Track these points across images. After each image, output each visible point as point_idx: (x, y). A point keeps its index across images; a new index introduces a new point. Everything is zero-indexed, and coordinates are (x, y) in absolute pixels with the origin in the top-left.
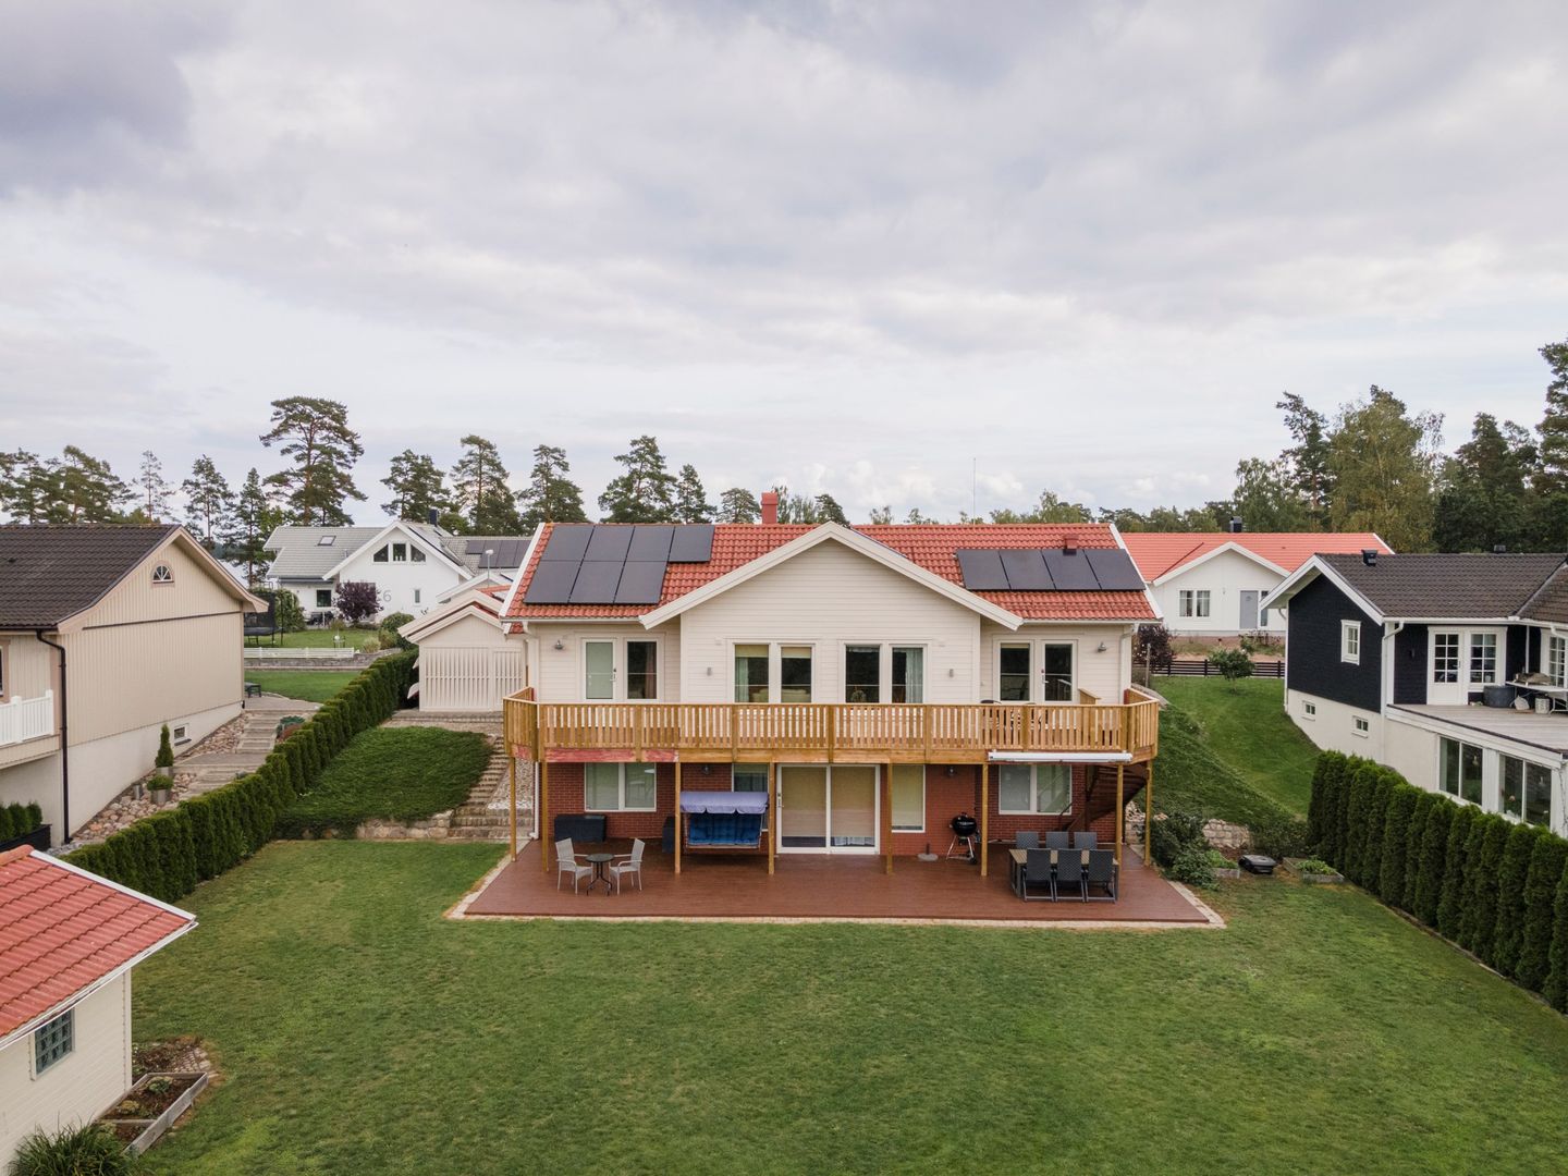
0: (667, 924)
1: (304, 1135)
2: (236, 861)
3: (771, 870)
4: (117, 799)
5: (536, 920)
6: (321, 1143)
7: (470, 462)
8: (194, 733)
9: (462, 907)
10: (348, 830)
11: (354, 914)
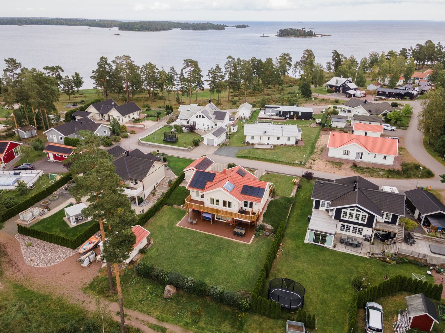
2: (160, 209)
3: (215, 223)
4: (150, 194)
5: (184, 228)
9: (178, 224)
10: (172, 206)
11: (168, 223)
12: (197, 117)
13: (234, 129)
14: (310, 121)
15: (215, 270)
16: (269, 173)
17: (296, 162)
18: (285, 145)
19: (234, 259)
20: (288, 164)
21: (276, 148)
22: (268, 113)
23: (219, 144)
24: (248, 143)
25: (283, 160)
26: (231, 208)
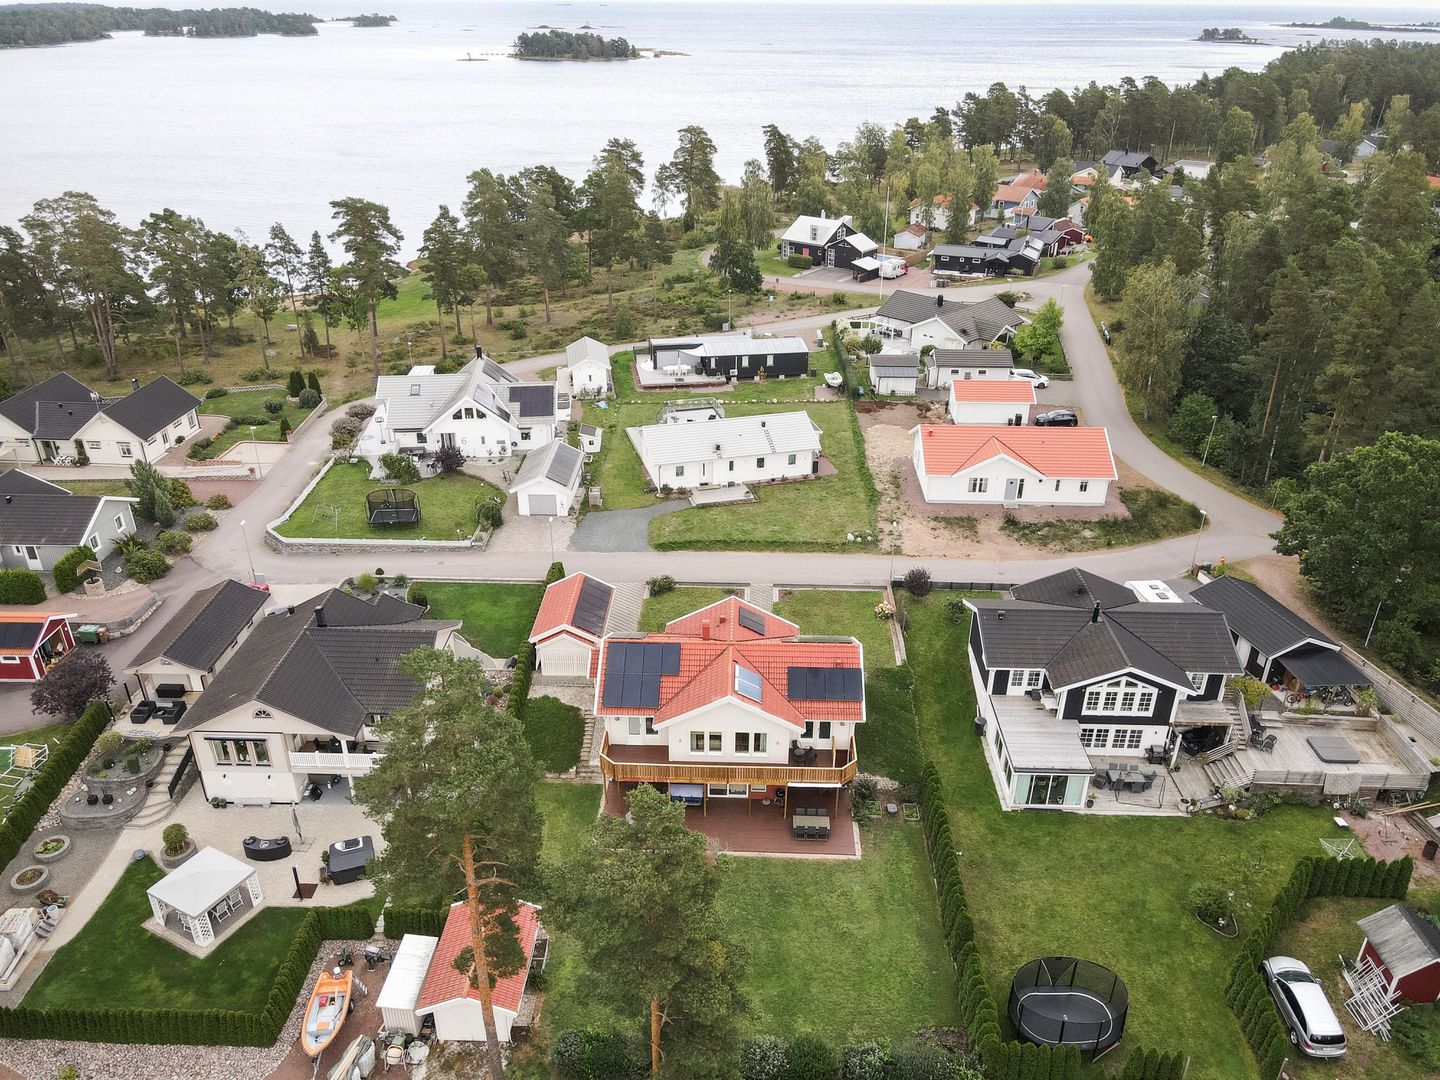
3: (705, 814)
12: (457, 416)
13: (591, 443)
14: (805, 381)
15: (807, 979)
16: (790, 593)
17: (851, 537)
18: (784, 479)
19: (845, 925)
20: (828, 547)
21: (761, 493)
22: (669, 368)
23: (572, 508)
24: (666, 490)
25: (807, 537)
26: (764, 751)
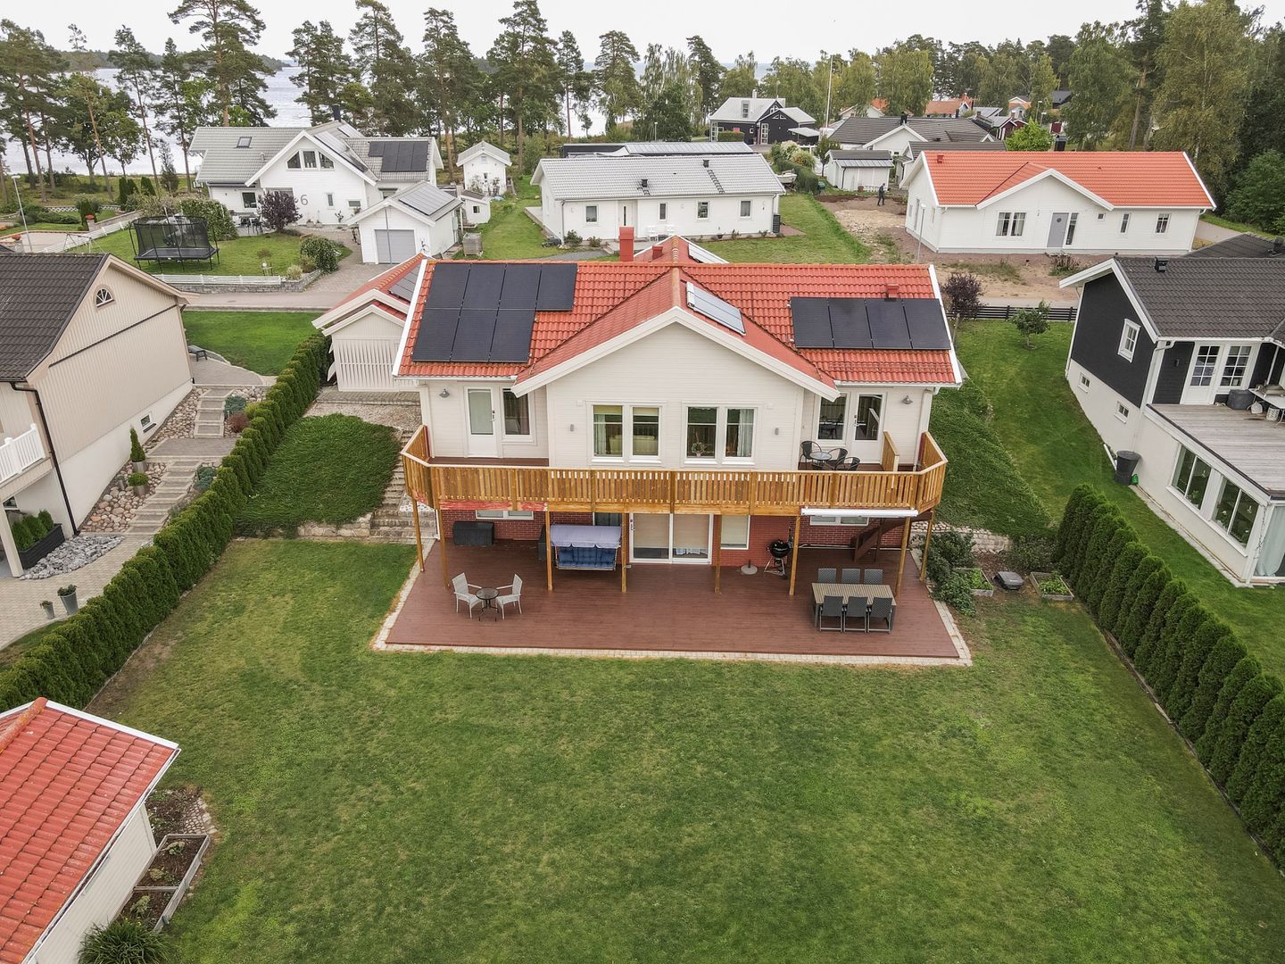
0: (541, 658)
1: (281, 900)
2: (208, 569)
3: (624, 589)
4: (108, 491)
5: (441, 652)
6: (294, 910)
7: (366, 25)
8: (157, 418)
9: (384, 634)
10: (291, 531)
11: (301, 641)
24: (573, 240)
26: (747, 454)
